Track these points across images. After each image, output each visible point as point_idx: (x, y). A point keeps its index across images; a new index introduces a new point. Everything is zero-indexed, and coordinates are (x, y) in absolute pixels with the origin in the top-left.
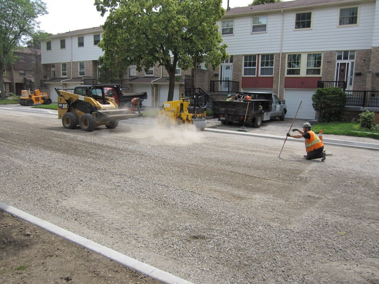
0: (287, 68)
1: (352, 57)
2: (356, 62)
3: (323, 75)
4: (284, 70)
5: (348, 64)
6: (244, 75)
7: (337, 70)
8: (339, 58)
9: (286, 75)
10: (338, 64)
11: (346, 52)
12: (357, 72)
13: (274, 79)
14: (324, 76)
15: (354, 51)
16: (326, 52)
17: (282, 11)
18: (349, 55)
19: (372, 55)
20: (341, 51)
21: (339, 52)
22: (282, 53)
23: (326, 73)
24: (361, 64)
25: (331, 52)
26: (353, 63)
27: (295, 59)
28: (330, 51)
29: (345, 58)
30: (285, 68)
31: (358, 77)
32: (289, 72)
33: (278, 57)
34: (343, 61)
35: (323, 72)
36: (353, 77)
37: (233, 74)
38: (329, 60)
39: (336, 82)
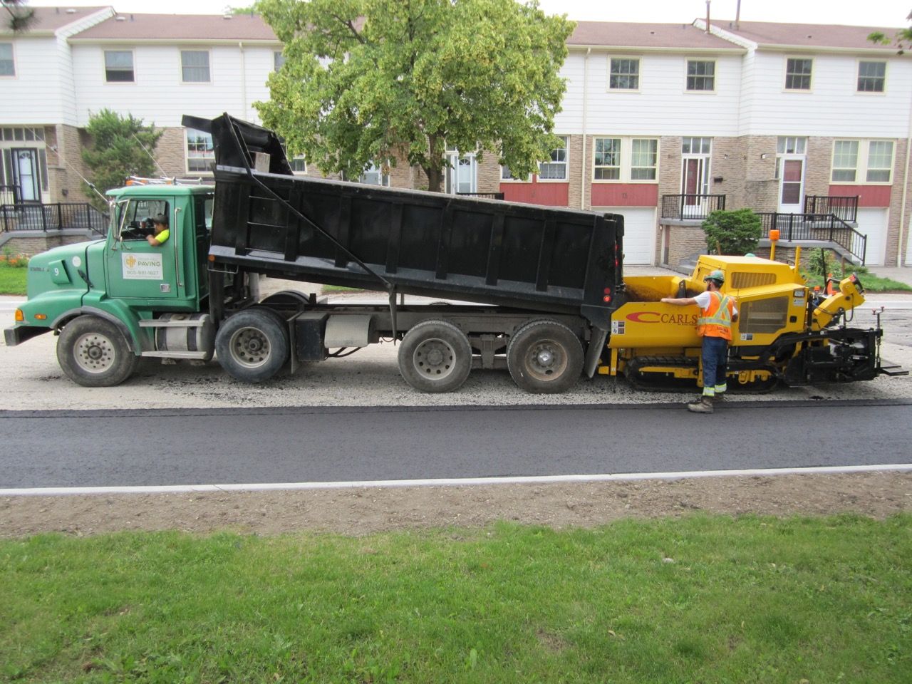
0: (594, 167)
1: (706, 150)
2: (713, 157)
3: (661, 180)
4: (590, 169)
5: (701, 160)
6: (503, 177)
7: (684, 171)
8: (686, 149)
9: (594, 181)
10: (685, 160)
11: (697, 139)
12: (717, 176)
13: (571, 188)
14: (663, 183)
15: (709, 139)
16: (666, 139)
17: (589, 50)
18: (701, 144)
19: (750, 149)
20: (689, 138)
21: (684, 138)
22: (587, 136)
23: (668, 177)
24: (721, 163)
25: (674, 139)
26: (707, 160)
27: (609, 148)
28: (673, 136)
29: (696, 150)
30: (591, 166)
31: (718, 184)
32: (599, 174)
33: (579, 142)
34: (691, 156)
35: (660, 175)
36: (709, 184)
37: (478, 177)
38: (670, 153)
39: (683, 195)
